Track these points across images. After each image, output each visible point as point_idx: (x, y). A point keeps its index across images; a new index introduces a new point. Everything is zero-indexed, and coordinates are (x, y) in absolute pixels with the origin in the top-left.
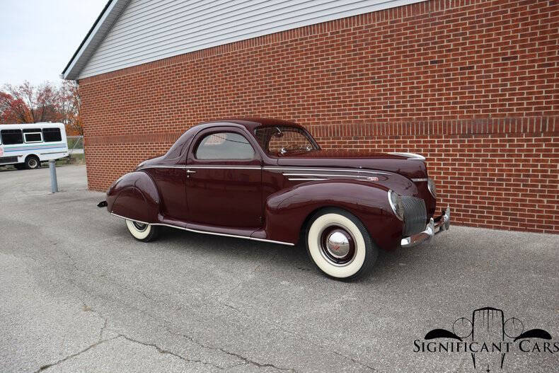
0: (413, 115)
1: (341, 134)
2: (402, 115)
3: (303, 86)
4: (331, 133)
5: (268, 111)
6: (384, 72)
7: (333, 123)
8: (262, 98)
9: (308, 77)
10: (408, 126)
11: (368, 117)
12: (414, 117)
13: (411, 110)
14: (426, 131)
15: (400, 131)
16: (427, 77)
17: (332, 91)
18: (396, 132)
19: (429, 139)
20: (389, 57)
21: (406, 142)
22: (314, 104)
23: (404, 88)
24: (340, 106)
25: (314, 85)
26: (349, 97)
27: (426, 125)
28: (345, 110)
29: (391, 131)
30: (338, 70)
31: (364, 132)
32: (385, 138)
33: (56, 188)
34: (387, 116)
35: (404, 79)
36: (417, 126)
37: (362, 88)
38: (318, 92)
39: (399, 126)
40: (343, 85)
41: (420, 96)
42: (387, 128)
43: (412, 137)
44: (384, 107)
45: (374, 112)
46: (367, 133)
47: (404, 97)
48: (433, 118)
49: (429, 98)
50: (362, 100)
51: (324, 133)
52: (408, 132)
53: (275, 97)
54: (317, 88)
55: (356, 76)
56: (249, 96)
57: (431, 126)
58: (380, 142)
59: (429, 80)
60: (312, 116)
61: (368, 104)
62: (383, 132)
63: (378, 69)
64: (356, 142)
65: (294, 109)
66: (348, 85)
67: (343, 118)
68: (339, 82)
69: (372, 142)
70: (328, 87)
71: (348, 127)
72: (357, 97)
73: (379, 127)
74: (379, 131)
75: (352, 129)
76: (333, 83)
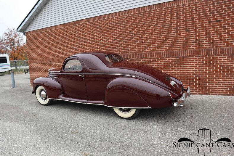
0: (207, 46)
1: (170, 55)
2: (201, 46)
3: (150, 33)
4: (164, 55)
5: (131, 46)
6: (192, 26)
7: (166, 50)
8: (128, 39)
9: (152, 29)
10: (205, 51)
11: (183, 47)
12: (207, 47)
13: (206, 43)
14: (214, 53)
15: (200, 53)
16: (214, 28)
17: (165, 35)
18: (198, 54)
19: (215, 56)
20: (194, 19)
21: (203, 58)
22: (155, 42)
23: (202, 33)
24: (169, 42)
25: (156, 33)
26: (174, 38)
27: (214, 50)
28: (172, 44)
29: (196, 53)
30: (168, 25)
31: (182, 54)
32: (192, 57)
33: (14, 86)
34: (194, 46)
35: (202, 29)
36: (209, 50)
37: (180, 34)
38: (158, 36)
39: (200, 51)
40: (171, 33)
41: (210, 37)
42: (194, 52)
43: (207, 56)
44: (192, 42)
45: (187, 45)
46: (184, 55)
47: (202, 38)
48: (217, 47)
49: (215, 38)
50: (180, 40)
51: (161, 55)
52: (205, 54)
53: (135, 39)
54: (157, 34)
55: (178, 28)
56: (121, 38)
57: (216, 50)
58: (190, 59)
59: (215, 29)
60: (155, 47)
61: (184, 41)
62: (192, 54)
63: (189, 25)
64: (178, 59)
65: (145, 44)
66: (173, 32)
67: (171, 48)
68: (168, 31)
69: (186, 59)
70: (163, 34)
71: (174, 52)
72: (178, 38)
73: (190, 52)
74: (190, 54)
75: (176, 53)
76: (165, 31)
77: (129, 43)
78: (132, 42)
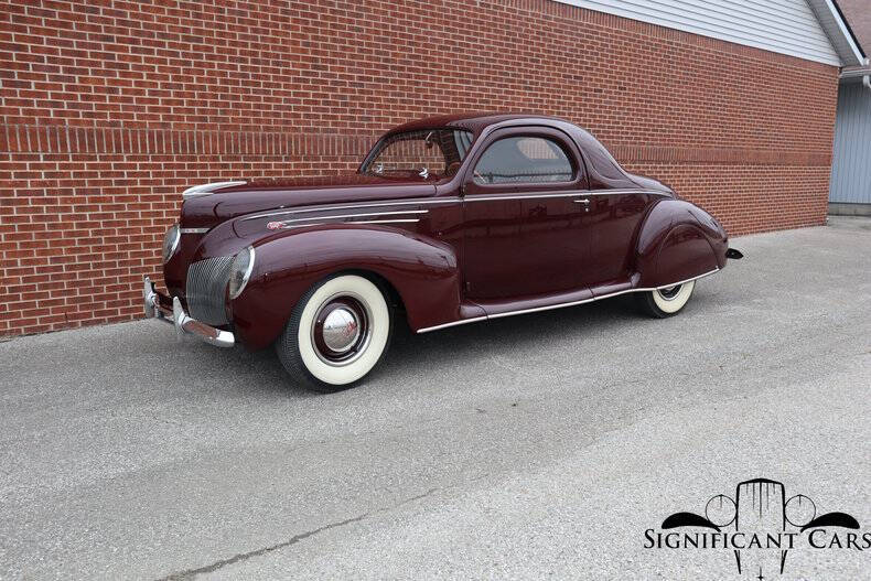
6: (536, 78)
9: (448, 61)
20: (541, 60)
25: (457, 75)
30: (487, 60)
38: (463, 88)
55: (508, 74)
56: (342, 69)
59: (573, 97)
77: (374, 96)
78: (386, 94)
